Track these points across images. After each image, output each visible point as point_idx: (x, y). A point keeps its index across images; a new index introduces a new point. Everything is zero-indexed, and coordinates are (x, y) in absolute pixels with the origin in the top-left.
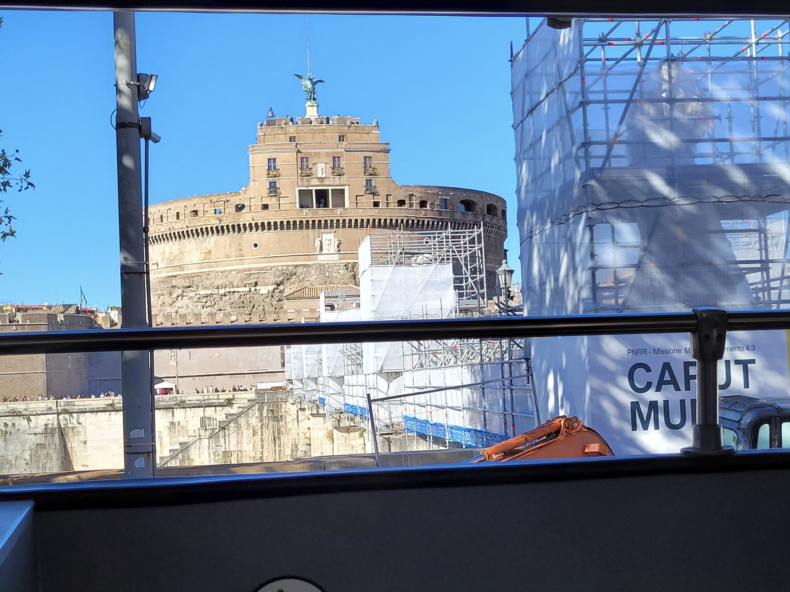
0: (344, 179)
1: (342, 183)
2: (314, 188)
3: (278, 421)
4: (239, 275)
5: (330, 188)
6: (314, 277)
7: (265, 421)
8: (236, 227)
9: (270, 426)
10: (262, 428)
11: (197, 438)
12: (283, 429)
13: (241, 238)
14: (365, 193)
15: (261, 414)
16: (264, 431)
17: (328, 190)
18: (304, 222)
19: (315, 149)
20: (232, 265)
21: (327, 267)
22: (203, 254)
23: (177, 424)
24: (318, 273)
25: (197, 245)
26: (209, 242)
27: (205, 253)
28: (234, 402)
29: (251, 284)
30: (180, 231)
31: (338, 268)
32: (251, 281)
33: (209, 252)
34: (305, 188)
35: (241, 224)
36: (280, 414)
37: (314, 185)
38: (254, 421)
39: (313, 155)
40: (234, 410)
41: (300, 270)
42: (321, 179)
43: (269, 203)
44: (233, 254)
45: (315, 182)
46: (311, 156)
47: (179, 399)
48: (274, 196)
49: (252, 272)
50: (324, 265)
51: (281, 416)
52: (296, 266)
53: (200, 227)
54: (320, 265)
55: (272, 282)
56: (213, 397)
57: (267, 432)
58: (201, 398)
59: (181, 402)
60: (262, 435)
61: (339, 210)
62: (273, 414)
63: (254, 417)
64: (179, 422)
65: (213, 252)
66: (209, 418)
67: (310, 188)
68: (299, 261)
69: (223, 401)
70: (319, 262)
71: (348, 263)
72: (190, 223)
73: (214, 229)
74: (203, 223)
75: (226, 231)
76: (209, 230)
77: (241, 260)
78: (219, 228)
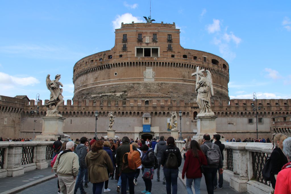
0: (158, 44)
1: (157, 45)
2: (143, 48)
4: (108, 87)
5: (151, 48)
6: (142, 88)
13: (110, 71)
14: (168, 51)
17: (150, 49)
18: (138, 63)
19: (145, 30)
20: (105, 83)
21: (148, 84)
24: (144, 87)
25: (92, 75)
26: (97, 73)
27: (95, 78)
29: (113, 92)
30: (86, 69)
31: (154, 85)
32: (112, 91)
33: (97, 78)
34: (139, 48)
35: (110, 64)
37: (144, 47)
39: (144, 33)
41: (136, 85)
42: (147, 44)
43: (122, 54)
44: (106, 78)
45: (144, 45)
46: (143, 33)
48: (125, 51)
49: (113, 86)
50: (147, 84)
52: (134, 84)
53: (93, 67)
54: (145, 83)
55: (122, 90)
61: (155, 58)
65: (98, 78)
67: (142, 48)
68: (135, 81)
70: (145, 82)
71: (159, 83)
72: (90, 66)
73: (99, 67)
74: (95, 65)
75: (104, 68)
76: (97, 68)
77: (109, 81)
78: (101, 67)
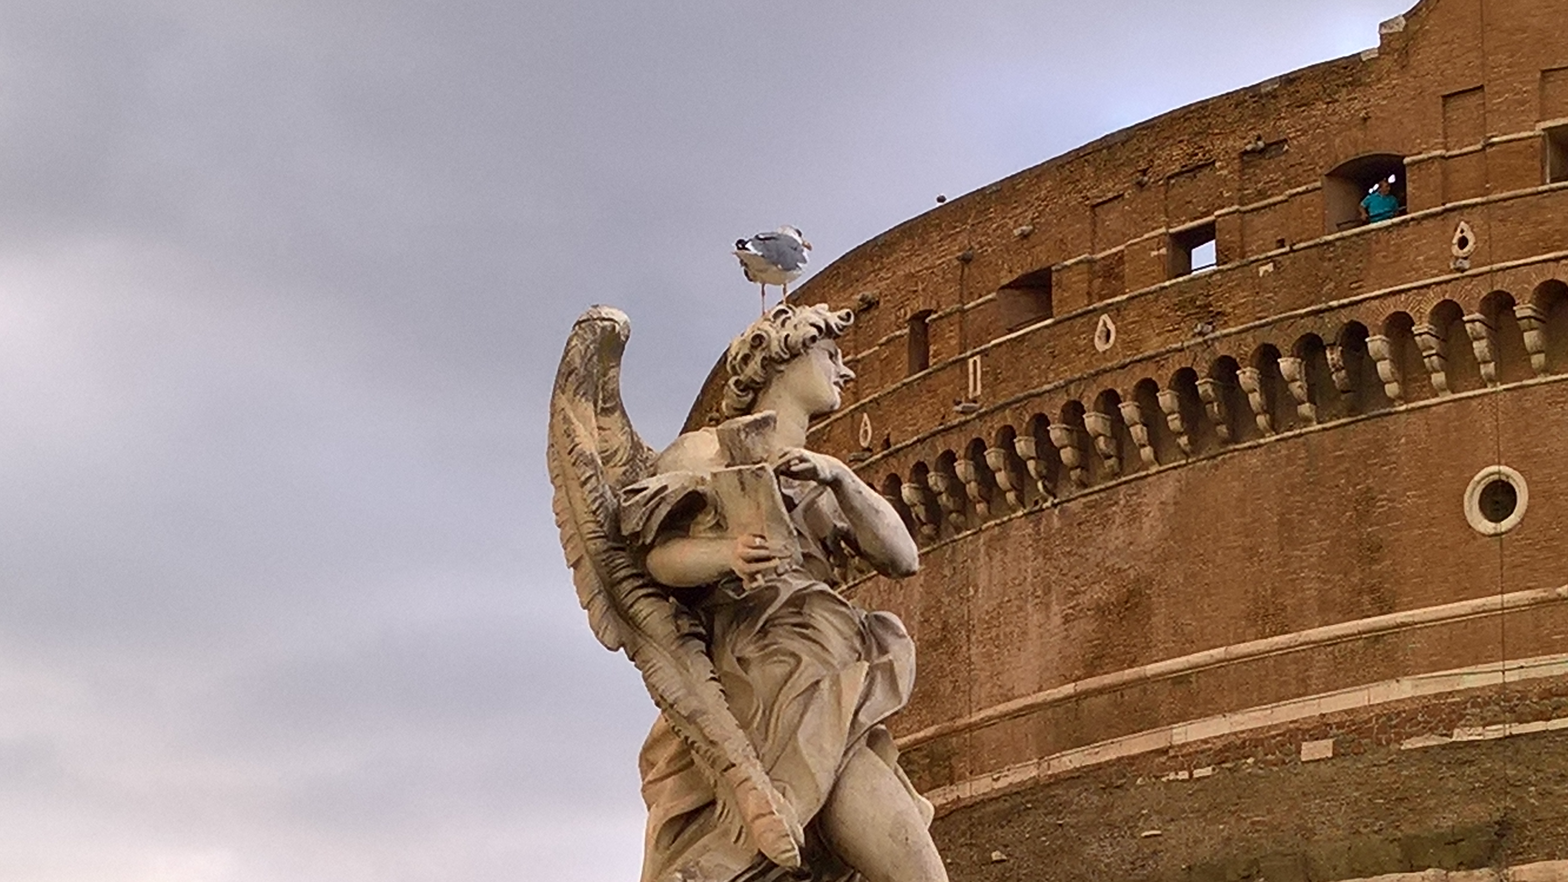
4: (1357, 766)
8: (1332, 356)
20: (1303, 689)
22: (1086, 626)
25: (1047, 555)
26: (1134, 516)
27: (1101, 610)
29: (1452, 841)
30: (929, 455)
32: (1447, 821)
35: (1374, 318)
44: (1311, 590)
49: (1460, 735)
53: (1062, 400)
65: (1159, 603)
72: (992, 379)
73: (1166, 399)
74: (1079, 368)
75: (1255, 399)
76: (1128, 410)
77: (1376, 636)
78: (1204, 387)
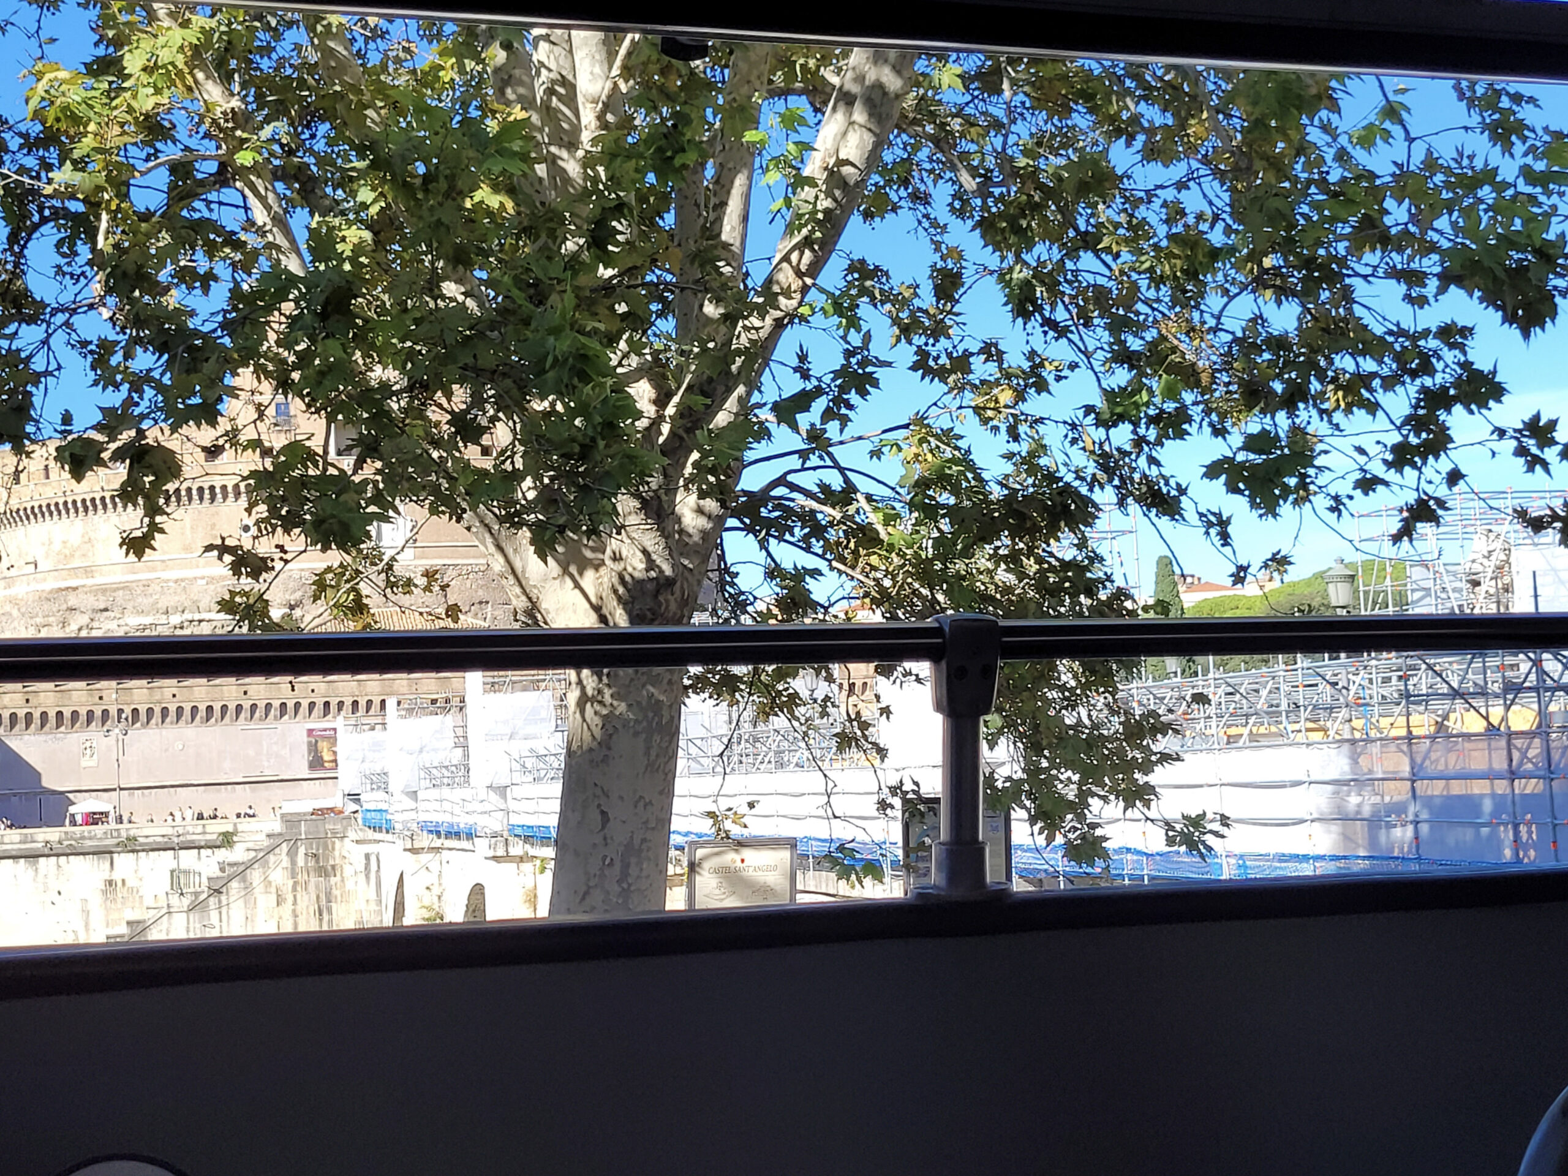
3: (327, 875)
4: (212, 587)
7: (302, 877)
8: (207, 492)
9: (312, 887)
10: (294, 889)
11: (165, 910)
12: (336, 892)
13: (217, 513)
15: (293, 863)
16: (299, 897)
23: (119, 884)
28: (235, 839)
35: (217, 485)
36: (331, 862)
38: (279, 876)
40: (238, 854)
47: (124, 834)
51: (333, 867)
56: (194, 831)
57: (306, 898)
58: (169, 831)
59: (128, 839)
60: (295, 903)
62: (317, 861)
63: (279, 869)
64: (123, 881)
66: (187, 872)
69: (214, 837)
75: (185, 499)
